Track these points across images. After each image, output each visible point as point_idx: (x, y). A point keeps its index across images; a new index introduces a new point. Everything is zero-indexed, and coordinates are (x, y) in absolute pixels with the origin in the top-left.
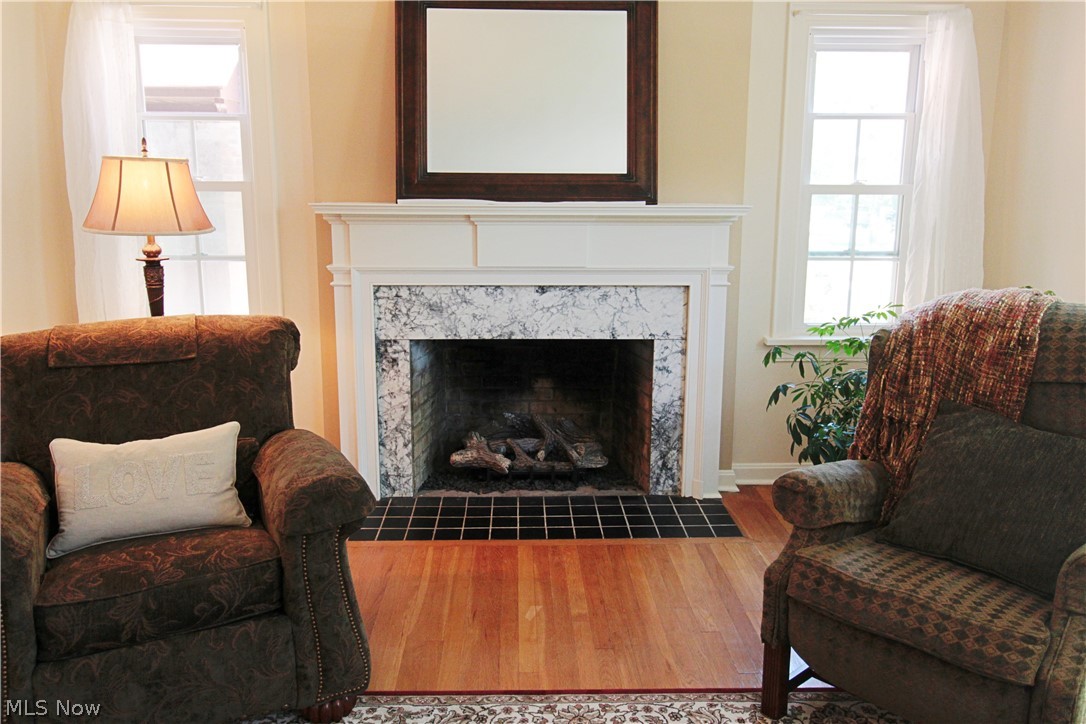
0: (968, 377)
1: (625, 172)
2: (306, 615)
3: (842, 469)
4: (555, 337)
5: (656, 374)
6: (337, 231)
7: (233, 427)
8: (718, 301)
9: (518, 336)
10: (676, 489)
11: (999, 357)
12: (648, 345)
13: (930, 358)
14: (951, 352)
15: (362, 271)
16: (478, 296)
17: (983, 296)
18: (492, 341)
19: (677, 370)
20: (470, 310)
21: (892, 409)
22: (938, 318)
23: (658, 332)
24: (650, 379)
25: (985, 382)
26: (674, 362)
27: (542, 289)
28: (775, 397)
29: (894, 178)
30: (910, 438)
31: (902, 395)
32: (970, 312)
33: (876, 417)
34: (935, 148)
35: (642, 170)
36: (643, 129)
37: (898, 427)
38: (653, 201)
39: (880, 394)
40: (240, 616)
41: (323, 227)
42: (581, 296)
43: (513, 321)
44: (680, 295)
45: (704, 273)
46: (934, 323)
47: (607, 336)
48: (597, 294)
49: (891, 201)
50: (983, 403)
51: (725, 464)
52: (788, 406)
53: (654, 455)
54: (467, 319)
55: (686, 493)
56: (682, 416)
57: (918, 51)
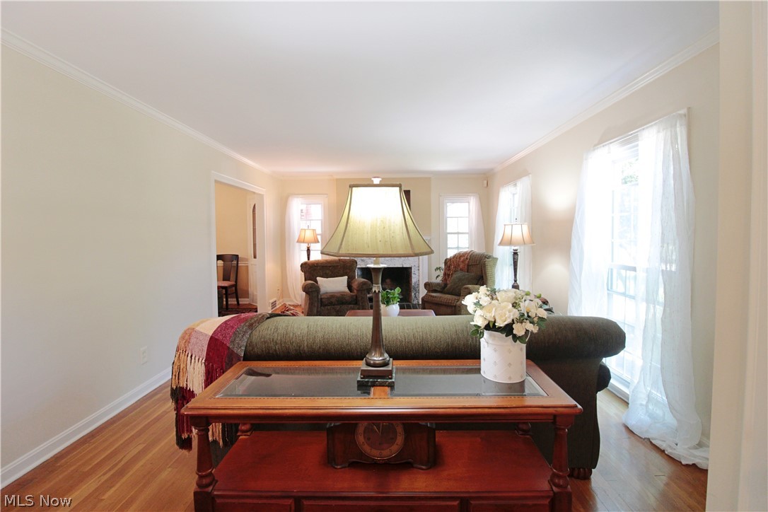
0: (459, 265)
7: (347, 277)
11: (463, 262)
12: (411, 268)
13: (453, 263)
21: (448, 272)
23: (413, 265)
24: (412, 276)
25: (461, 266)
26: (416, 272)
29: (467, 231)
31: (449, 270)
32: (460, 255)
33: (445, 274)
34: (473, 224)
37: (449, 275)
40: (350, 304)
46: (455, 256)
47: (401, 266)
50: (461, 270)
53: (413, 294)
56: (419, 285)
57: (469, 202)
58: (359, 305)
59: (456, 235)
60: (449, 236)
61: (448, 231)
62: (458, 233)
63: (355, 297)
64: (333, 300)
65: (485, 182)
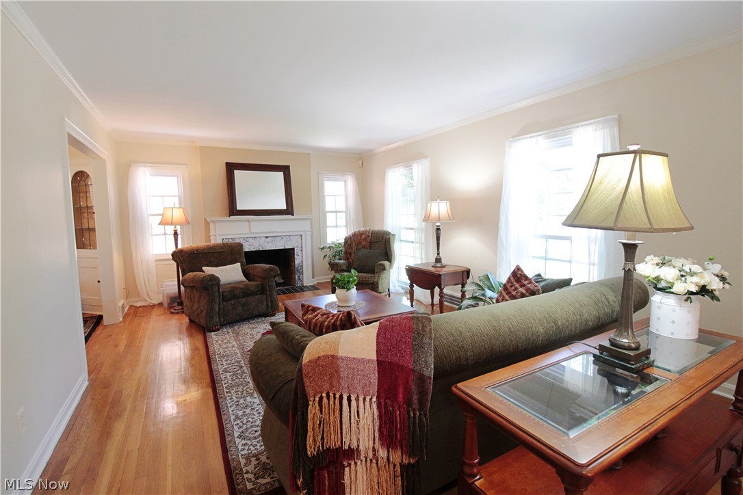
0: (361, 243)
1: (285, 208)
2: (268, 293)
3: (342, 261)
4: (271, 249)
5: (296, 256)
6: (212, 225)
7: (239, 264)
8: (309, 237)
9: (261, 249)
10: (302, 284)
11: (365, 239)
12: (293, 249)
13: (354, 241)
14: (357, 239)
15: (219, 235)
16: (250, 240)
17: (362, 229)
18: (255, 251)
19: (300, 255)
20: (248, 244)
21: (349, 251)
22: (355, 234)
23: (295, 246)
24: (294, 258)
25: (363, 244)
26: (300, 253)
27: (267, 237)
28: (325, 257)
29: (344, 209)
30: (352, 255)
31: (351, 248)
32: (360, 232)
33: (346, 253)
34: (351, 203)
35: (290, 208)
36: (289, 198)
37: (350, 254)
38: (293, 215)
39: (346, 248)
41: (207, 224)
42: (276, 238)
43: (260, 245)
44: (300, 237)
45: (305, 231)
46: (354, 235)
47: (283, 248)
48: (280, 238)
49: (344, 214)
50: (364, 247)
51: (313, 277)
52: (327, 259)
53: (296, 276)
54: (247, 246)
55: (305, 285)
56: (302, 266)
57: (345, 182)
58: (267, 294)
59: (335, 214)
60: (328, 214)
61: (327, 210)
62: (336, 212)
63: (260, 286)
64: (236, 292)
65: (360, 162)
